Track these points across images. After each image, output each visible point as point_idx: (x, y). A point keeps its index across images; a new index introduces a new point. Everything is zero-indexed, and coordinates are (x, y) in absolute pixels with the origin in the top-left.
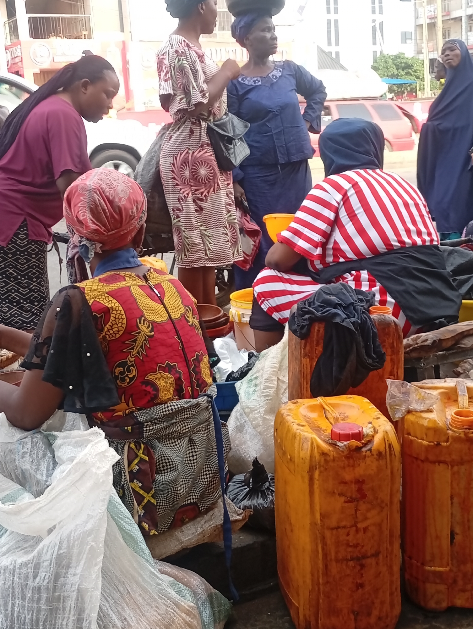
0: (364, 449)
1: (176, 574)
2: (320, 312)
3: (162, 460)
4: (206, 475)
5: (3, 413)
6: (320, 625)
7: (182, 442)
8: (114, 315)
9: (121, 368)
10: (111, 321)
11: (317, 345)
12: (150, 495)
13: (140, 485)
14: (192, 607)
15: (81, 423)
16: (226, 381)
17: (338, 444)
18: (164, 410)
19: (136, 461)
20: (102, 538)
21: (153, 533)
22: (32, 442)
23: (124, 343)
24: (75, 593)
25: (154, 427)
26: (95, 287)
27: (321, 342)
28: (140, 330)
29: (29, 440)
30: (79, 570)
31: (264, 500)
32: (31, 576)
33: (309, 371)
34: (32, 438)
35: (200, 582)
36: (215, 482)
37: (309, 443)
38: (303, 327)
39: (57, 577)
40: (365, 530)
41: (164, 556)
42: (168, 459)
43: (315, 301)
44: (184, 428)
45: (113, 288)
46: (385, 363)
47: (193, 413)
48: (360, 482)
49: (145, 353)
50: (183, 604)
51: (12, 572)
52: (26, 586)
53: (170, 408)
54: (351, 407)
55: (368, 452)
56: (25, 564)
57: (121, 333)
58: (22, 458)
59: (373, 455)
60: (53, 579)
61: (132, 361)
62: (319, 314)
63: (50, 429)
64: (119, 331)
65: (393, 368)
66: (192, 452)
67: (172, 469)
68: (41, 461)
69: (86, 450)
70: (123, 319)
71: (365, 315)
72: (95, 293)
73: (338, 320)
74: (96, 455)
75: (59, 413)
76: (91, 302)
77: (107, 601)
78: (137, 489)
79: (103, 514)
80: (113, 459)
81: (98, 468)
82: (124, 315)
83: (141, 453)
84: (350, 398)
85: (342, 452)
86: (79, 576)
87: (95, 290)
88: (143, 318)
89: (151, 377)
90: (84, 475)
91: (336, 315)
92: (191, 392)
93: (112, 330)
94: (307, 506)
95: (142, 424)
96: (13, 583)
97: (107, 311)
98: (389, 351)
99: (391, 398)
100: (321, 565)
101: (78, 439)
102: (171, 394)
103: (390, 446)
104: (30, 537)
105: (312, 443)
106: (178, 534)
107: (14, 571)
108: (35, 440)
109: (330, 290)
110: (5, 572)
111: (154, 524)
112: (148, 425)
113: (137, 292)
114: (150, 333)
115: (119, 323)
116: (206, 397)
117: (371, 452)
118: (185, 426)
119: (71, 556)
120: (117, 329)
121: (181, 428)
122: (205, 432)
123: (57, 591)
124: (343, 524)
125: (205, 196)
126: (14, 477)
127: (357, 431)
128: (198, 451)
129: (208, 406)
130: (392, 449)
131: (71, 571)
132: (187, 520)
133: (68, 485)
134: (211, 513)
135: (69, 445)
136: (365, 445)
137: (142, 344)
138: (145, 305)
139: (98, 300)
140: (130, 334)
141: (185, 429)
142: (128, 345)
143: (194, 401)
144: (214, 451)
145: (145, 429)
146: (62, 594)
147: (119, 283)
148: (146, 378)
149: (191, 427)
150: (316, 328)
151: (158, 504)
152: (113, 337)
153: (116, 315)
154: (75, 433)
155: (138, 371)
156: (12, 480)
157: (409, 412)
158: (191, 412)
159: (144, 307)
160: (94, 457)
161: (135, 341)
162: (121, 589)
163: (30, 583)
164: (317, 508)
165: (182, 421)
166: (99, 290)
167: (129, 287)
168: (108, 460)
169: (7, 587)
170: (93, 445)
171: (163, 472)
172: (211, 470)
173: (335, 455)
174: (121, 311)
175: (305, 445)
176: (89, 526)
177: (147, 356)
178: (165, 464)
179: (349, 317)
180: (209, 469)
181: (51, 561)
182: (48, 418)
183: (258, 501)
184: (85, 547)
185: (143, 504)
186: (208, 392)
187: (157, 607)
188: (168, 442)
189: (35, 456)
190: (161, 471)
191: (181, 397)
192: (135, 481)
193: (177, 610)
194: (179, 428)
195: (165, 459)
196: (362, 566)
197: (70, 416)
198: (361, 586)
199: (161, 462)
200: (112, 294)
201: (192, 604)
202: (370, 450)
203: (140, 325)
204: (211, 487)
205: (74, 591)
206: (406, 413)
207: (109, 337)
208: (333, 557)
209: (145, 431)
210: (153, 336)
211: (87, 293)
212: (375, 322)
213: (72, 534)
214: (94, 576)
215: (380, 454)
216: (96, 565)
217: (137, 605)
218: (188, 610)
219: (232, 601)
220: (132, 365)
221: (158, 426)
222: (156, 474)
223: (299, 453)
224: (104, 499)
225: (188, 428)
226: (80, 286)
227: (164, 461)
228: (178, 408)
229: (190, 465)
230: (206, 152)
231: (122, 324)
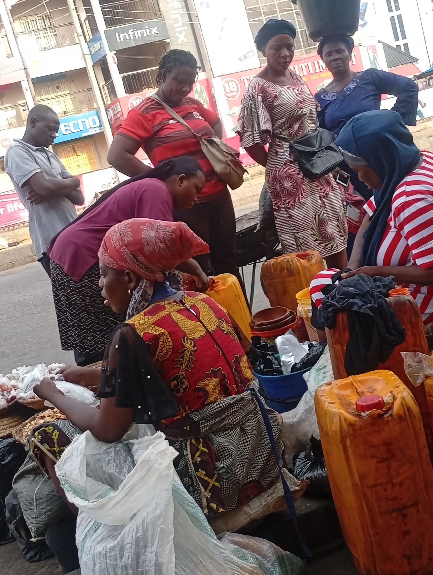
0: (386, 416)
1: (247, 542)
2: (340, 304)
3: (219, 450)
4: (261, 455)
5: (88, 431)
6: (378, 571)
7: (235, 432)
8: (162, 340)
9: (175, 382)
10: (160, 345)
11: (344, 331)
12: (214, 480)
13: (204, 473)
14: (254, 567)
15: (148, 431)
16: (291, 372)
17: (362, 415)
18: (214, 408)
19: (198, 454)
20: (171, 520)
21: (221, 511)
22: (115, 450)
23: (173, 361)
24: (153, 567)
25: (208, 423)
26: (142, 321)
27: (347, 328)
28: (185, 347)
29: (112, 449)
30: (154, 549)
31: (322, 470)
32: (118, 556)
33: (342, 355)
34: (115, 447)
35: (269, 547)
36: (272, 461)
37: (338, 418)
38: (328, 318)
39: (138, 556)
40: (401, 484)
41: (237, 529)
42: (224, 448)
43: (337, 295)
44: (234, 420)
45: (157, 318)
46: (407, 338)
47: (239, 406)
48: (387, 444)
49: (193, 366)
50: (245, 566)
51: (105, 556)
52: (117, 566)
53: (218, 406)
54: (377, 380)
55: (390, 418)
56: (113, 549)
57: (170, 353)
58: (108, 464)
59: (394, 419)
60: (135, 558)
61: (183, 375)
62: (339, 306)
63: (129, 439)
64: (168, 352)
65: (416, 340)
66: (246, 439)
67: (229, 456)
68: (123, 465)
69: (148, 451)
70: (169, 342)
71: (382, 300)
72: (144, 326)
73: (355, 308)
74: (157, 454)
75: (134, 425)
76: (142, 334)
77: (185, 571)
78: (203, 477)
79: (168, 501)
80: (172, 455)
81: (160, 464)
82: (170, 339)
83: (201, 446)
84: (377, 372)
85: (366, 420)
86: (155, 553)
87: (143, 324)
88: (186, 338)
89: (201, 384)
90: (149, 470)
91: (354, 304)
92: (236, 389)
93: (162, 352)
94: (346, 470)
95: (197, 423)
96: (107, 565)
97: (156, 338)
98: (409, 326)
99: (408, 368)
100: (368, 519)
101: (148, 443)
102: (217, 394)
103: (409, 409)
104: (119, 526)
105: (340, 417)
106: (246, 509)
107: (106, 554)
108: (118, 448)
109: (348, 283)
110: (100, 557)
111: (221, 503)
112: (202, 422)
113: (177, 317)
114: (194, 348)
115: (167, 345)
116: (249, 391)
117: (392, 417)
118: (235, 418)
119: (147, 537)
120: (165, 351)
121: (231, 421)
122: (255, 420)
123: (140, 567)
124: (380, 481)
125: (292, 205)
126: (104, 480)
127: (377, 401)
128: (250, 437)
129: (253, 398)
130: (411, 412)
131: (149, 550)
132: (252, 496)
133: (137, 481)
134: (274, 487)
135: (142, 449)
136: (386, 412)
137: (189, 359)
138: (185, 326)
139: (147, 331)
140: (177, 352)
141: (236, 421)
142: (178, 362)
143: (239, 396)
144: (265, 435)
145: (201, 426)
146: (144, 569)
147: (161, 313)
148: (197, 386)
149: (240, 418)
150: (341, 317)
151: (223, 487)
152: (164, 358)
153: (163, 339)
154: (146, 438)
155: (189, 382)
156: (103, 483)
157: (427, 377)
158: (237, 406)
159: (185, 328)
160: (155, 455)
161: (183, 358)
162: (195, 560)
163: (119, 564)
164: (355, 470)
165: (232, 415)
166: (146, 323)
167: (169, 315)
168: (168, 457)
169: (103, 568)
170: (154, 446)
171: (222, 459)
172: (265, 451)
173: (361, 424)
174: (167, 335)
175: (334, 419)
176: (158, 512)
177: (194, 368)
178: (222, 453)
179: (366, 303)
180: (263, 450)
181: (132, 543)
182: (127, 430)
183: (318, 472)
184: (157, 529)
185: (209, 488)
186: (251, 387)
187: (225, 571)
188: (223, 434)
189: (118, 462)
190: (221, 458)
191: (228, 394)
192: (200, 470)
193: (242, 571)
194: (230, 421)
195: (222, 449)
196: (405, 516)
197: (142, 426)
198: (407, 533)
199: (219, 451)
200: (158, 324)
201: (254, 565)
202: (391, 415)
203: (184, 344)
204: (269, 466)
205: (152, 566)
206: (424, 379)
207: (161, 358)
208: (377, 510)
209: (201, 428)
210: (196, 350)
211: (137, 328)
212: (391, 304)
213: (145, 520)
214: (167, 552)
215: (400, 417)
216: (168, 543)
217: (209, 571)
218: (251, 570)
219: (305, 560)
220: (184, 378)
221: (212, 422)
222: (216, 462)
223: (331, 427)
224: (168, 489)
225: (238, 420)
226: (131, 323)
227: (221, 450)
228: (225, 404)
229: (246, 450)
230: (289, 169)
231: (170, 346)
